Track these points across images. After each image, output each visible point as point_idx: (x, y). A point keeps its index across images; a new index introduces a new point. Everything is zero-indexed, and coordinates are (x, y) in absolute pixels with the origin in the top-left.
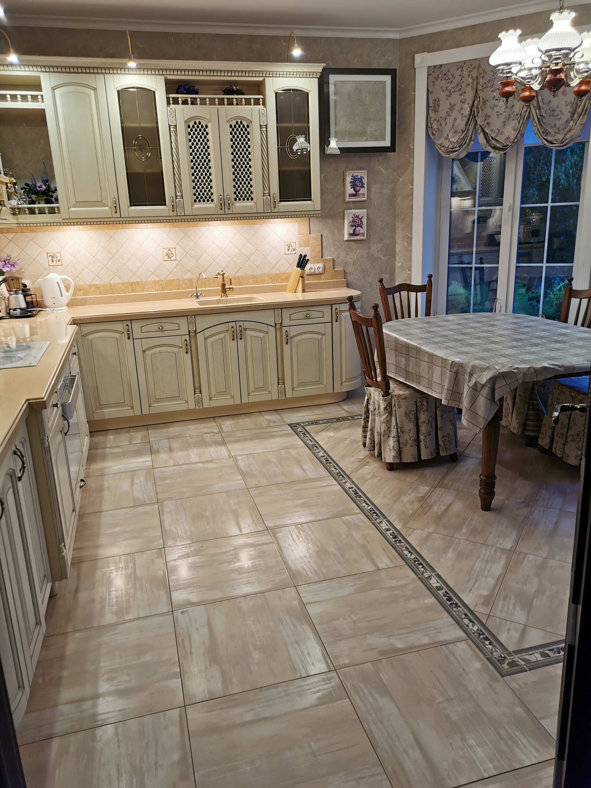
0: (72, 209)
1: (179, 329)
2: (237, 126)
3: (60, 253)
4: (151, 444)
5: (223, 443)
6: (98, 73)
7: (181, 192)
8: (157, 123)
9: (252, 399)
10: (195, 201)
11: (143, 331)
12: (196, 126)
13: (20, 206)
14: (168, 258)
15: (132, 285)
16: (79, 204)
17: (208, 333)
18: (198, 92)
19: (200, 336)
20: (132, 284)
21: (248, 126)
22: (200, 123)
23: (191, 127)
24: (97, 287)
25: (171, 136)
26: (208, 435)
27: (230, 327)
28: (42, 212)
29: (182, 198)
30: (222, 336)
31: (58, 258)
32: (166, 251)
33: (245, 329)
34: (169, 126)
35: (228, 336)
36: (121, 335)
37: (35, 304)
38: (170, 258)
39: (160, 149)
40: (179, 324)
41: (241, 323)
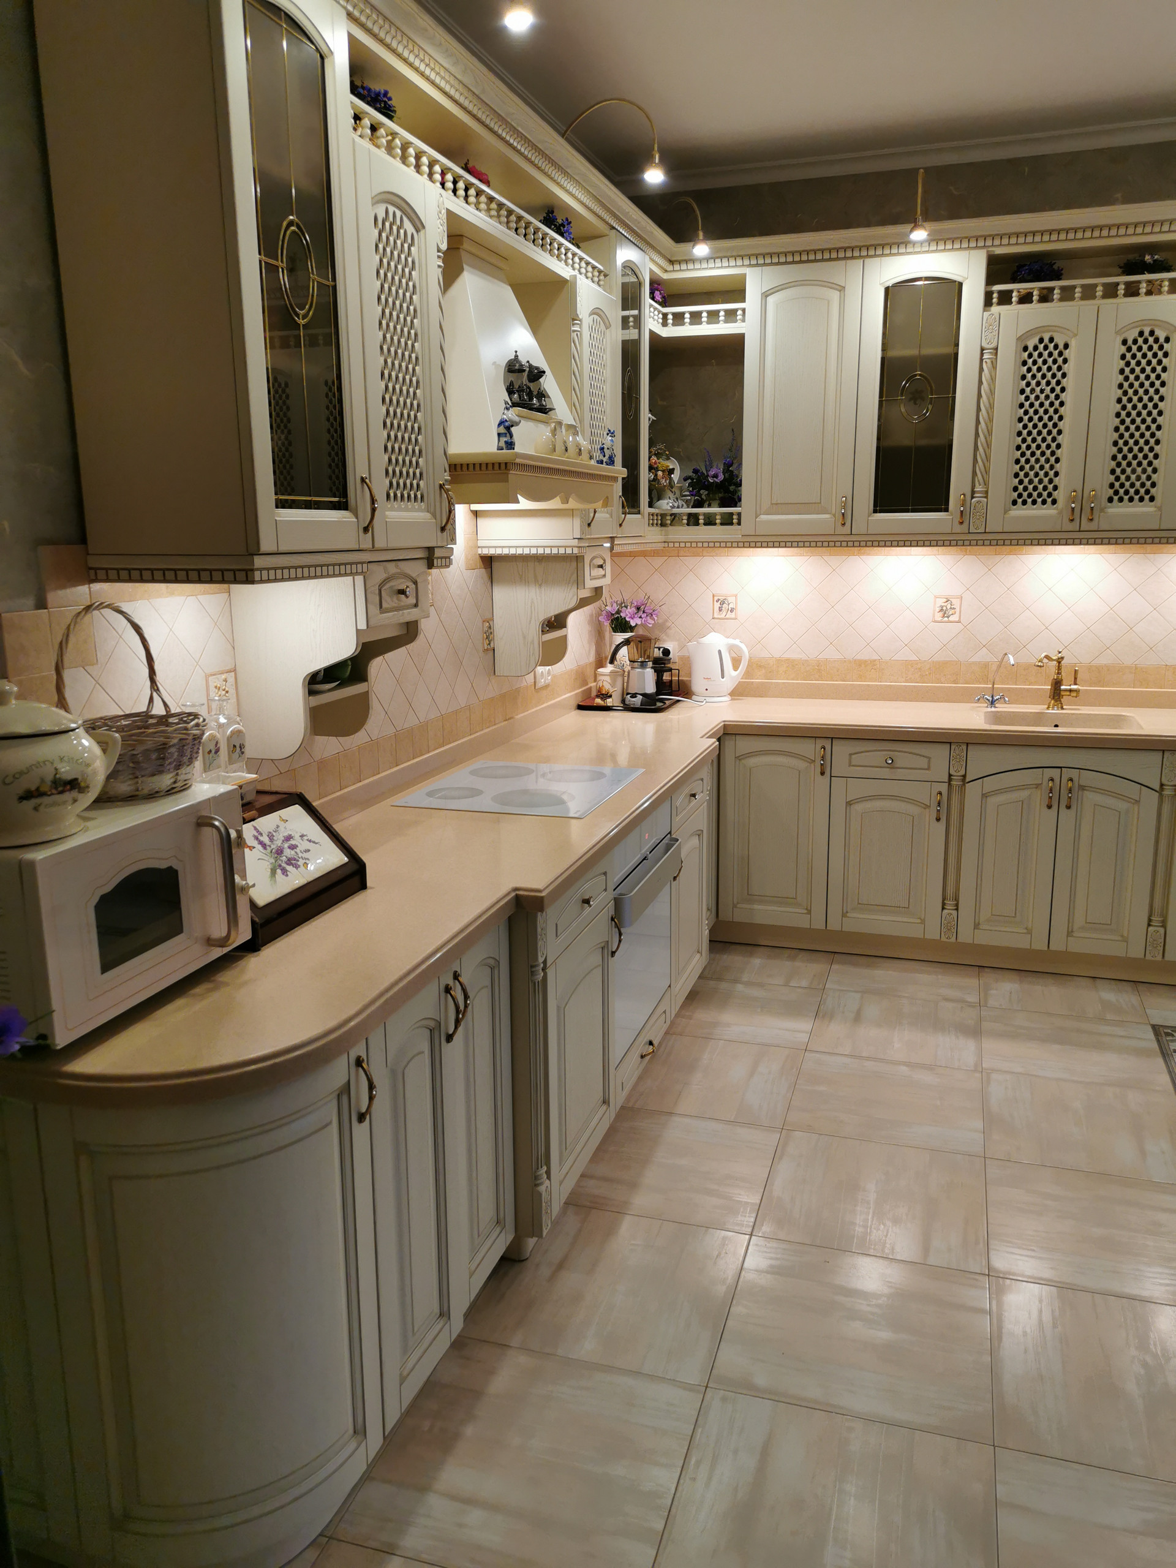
0: (763, 517)
1: (928, 769)
2: (1140, 340)
3: (736, 596)
4: (824, 996)
5: (975, 1032)
6: (853, 258)
7: (986, 484)
8: (957, 345)
9: (1076, 946)
10: (1014, 503)
11: (853, 764)
12: (1041, 347)
13: (675, 511)
14: (943, 617)
15: (860, 665)
16: (777, 507)
17: (990, 784)
18: (1062, 274)
19: (973, 791)
20: (861, 663)
21: (1167, 340)
22: (1051, 340)
23: (1031, 349)
24: (791, 664)
25: (981, 369)
26: (950, 1005)
27: (1046, 778)
28: (710, 521)
29: (986, 497)
30: (1024, 794)
31: (731, 606)
32: (941, 602)
33: (1082, 788)
34: (982, 349)
35: (1038, 798)
36: (809, 764)
37: (675, 687)
38: (948, 617)
39: (954, 398)
40: (929, 758)
41: (1074, 774)
